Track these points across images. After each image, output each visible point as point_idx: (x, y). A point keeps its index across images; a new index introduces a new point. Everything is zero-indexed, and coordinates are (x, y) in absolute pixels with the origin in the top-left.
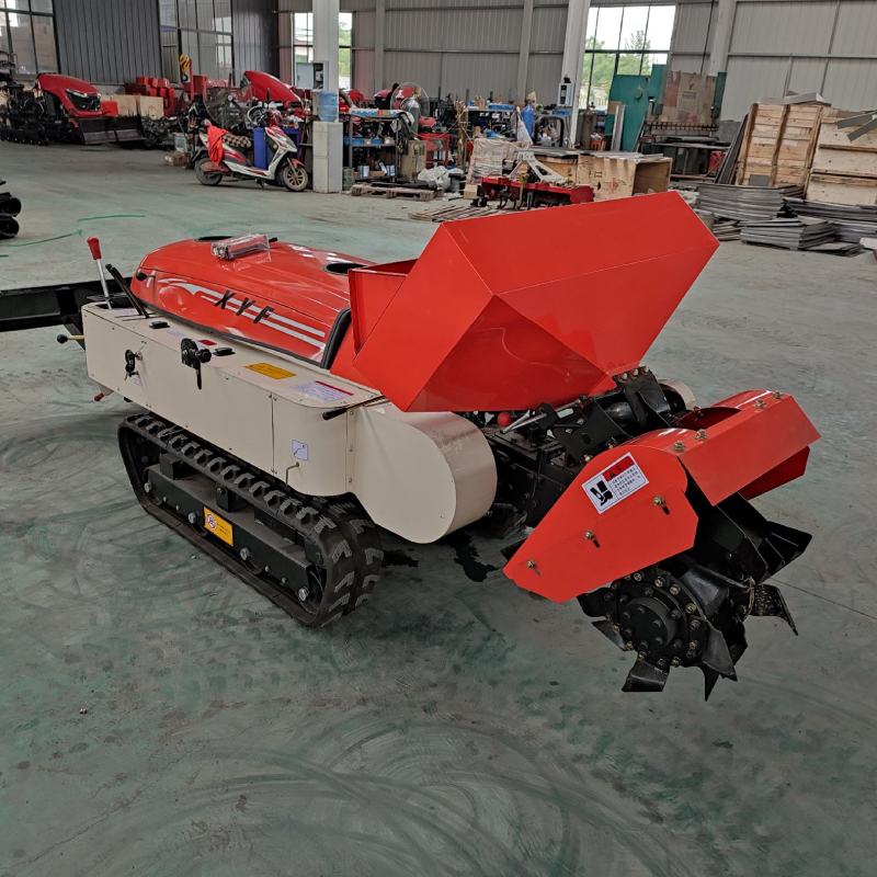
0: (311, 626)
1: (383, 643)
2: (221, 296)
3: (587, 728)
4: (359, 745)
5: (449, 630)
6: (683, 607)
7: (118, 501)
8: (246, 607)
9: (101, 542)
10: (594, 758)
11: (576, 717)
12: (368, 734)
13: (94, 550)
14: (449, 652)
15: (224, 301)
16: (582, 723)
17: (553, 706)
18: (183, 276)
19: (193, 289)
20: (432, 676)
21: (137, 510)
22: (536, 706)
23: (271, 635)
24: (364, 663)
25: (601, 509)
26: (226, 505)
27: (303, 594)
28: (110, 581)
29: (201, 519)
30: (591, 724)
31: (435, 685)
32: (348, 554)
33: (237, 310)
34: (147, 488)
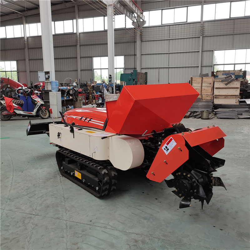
2: (81, 118)
6: (192, 180)
15: (81, 119)
18: (72, 115)
19: (74, 117)
25: (167, 153)
26: (80, 169)
27: (97, 188)
29: (74, 174)
33: (84, 120)
34: (62, 168)
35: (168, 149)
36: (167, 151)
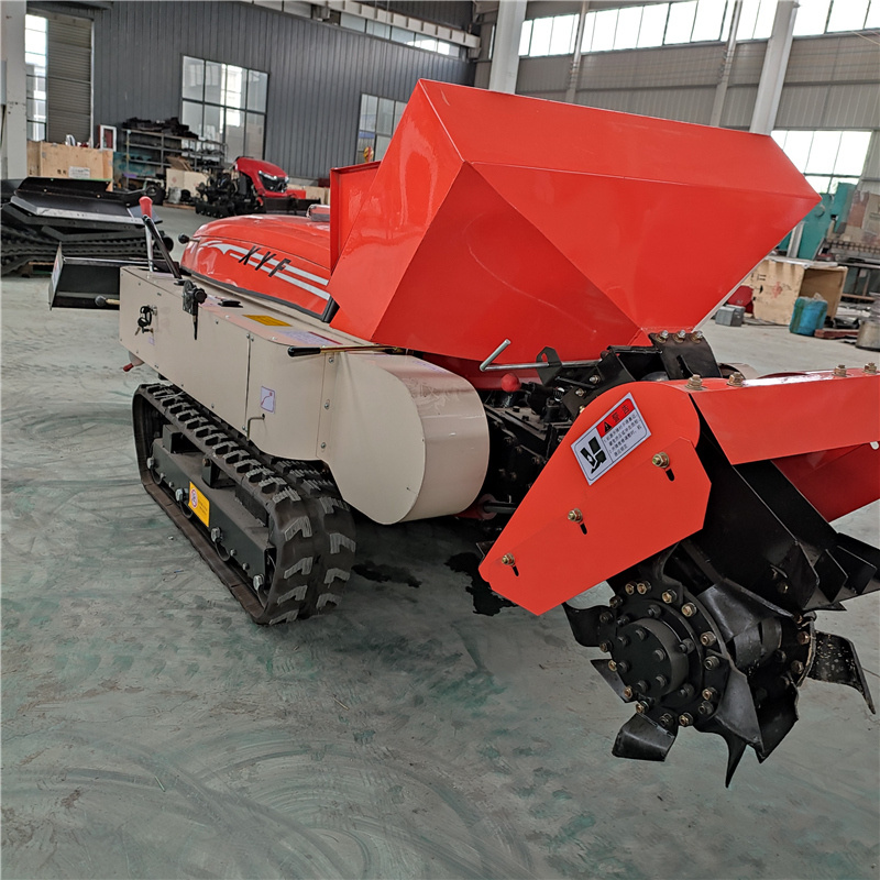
0: (262, 624)
1: (340, 656)
2: (246, 252)
3: (562, 801)
4: (252, 762)
5: (428, 657)
8: (200, 594)
9: (82, 510)
10: (559, 840)
11: (552, 785)
12: (271, 752)
13: (72, 516)
14: (418, 681)
16: (556, 794)
17: (526, 766)
20: (383, 703)
22: (501, 762)
23: (213, 626)
24: (305, 674)
25: (591, 477)
26: (209, 480)
27: (257, 582)
28: (70, 545)
29: (186, 497)
30: (569, 797)
31: (381, 713)
33: (256, 265)
34: (150, 463)
35: (601, 457)
36: (593, 463)
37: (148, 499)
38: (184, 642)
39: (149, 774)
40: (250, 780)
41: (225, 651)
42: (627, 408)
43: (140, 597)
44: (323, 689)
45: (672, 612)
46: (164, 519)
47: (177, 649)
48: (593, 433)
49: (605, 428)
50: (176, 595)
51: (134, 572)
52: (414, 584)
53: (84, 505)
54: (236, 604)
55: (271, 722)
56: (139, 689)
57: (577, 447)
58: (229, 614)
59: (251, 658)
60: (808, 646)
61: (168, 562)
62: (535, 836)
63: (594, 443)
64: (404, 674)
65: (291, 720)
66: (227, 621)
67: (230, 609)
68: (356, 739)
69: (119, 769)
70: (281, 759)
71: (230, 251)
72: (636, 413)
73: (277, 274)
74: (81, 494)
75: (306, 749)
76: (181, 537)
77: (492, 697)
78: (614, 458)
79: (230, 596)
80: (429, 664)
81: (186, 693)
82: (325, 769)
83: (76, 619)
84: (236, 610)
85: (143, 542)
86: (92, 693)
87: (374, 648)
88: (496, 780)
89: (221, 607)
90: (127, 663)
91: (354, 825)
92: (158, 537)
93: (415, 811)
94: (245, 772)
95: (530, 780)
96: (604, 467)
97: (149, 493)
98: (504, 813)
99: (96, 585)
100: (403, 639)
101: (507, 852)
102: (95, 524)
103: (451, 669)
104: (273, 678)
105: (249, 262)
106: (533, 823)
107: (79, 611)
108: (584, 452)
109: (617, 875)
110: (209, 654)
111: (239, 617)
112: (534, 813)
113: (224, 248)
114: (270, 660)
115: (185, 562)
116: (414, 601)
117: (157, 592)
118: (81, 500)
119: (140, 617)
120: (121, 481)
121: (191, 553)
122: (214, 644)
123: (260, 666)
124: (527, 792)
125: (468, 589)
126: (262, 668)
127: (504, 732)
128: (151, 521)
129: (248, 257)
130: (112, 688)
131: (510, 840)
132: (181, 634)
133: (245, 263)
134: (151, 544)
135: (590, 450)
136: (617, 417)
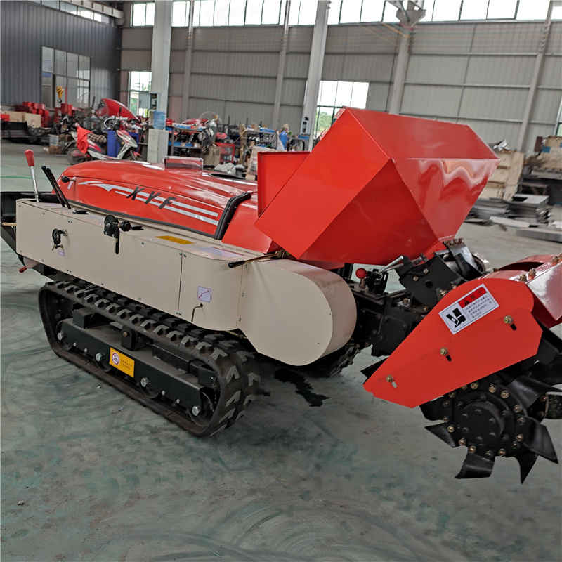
0: (200, 436)
1: (258, 448)
3: (427, 510)
4: (257, 526)
5: (305, 440)
6: (512, 408)
7: (34, 348)
8: (146, 423)
9: (22, 376)
10: (438, 532)
11: (416, 502)
12: (262, 517)
13: (18, 381)
14: (310, 454)
16: (422, 505)
17: (397, 492)
18: (99, 179)
20: (302, 473)
21: (50, 354)
22: (384, 493)
23: (170, 443)
24: (247, 463)
25: (454, 329)
26: (130, 346)
27: (196, 410)
28: (33, 403)
29: (106, 358)
30: (429, 506)
31: (304, 479)
32: (237, 377)
33: (145, 200)
34: (60, 336)
35: (463, 319)
36: (456, 322)
37: (62, 362)
38: (160, 457)
39: (204, 549)
40: (264, 538)
41: (190, 458)
42: (481, 292)
43: (109, 432)
44: (263, 471)
45: (494, 397)
46: (84, 374)
47: (159, 463)
48: (456, 305)
49: (464, 303)
50: (131, 426)
51: (92, 415)
52: (267, 394)
53: (21, 372)
54: (173, 426)
55: (250, 499)
56: (155, 496)
57: (443, 314)
58: (174, 434)
59: (208, 460)
60: (545, 402)
61: (109, 404)
62: (428, 532)
63: (457, 312)
64: (300, 452)
65: (260, 495)
66: (175, 438)
67: (172, 430)
68: (302, 498)
69: (183, 550)
70: (271, 521)
71: (114, 190)
72: (488, 295)
73: (166, 207)
74: (12, 364)
75: (280, 512)
76: (105, 386)
77: (353, 456)
78: (472, 319)
79: (166, 421)
80: (308, 443)
81: (186, 492)
82: (299, 521)
83: (78, 455)
84: (176, 430)
85: (82, 393)
86: (128, 504)
87: (273, 439)
88: (389, 506)
89: (166, 429)
90: (135, 480)
91: (337, 550)
92: (90, 388)
93: (362, 534)
94: (256, 533)
95: (404, 501)
96: (464, 325)
97: (60, 356)
98: (405, 524)
99: (74, 429)
100: (285, 431)
101: (420, 544)
102: (39, 386)
103: (321, 444)
104: (230, 471)
105: (137, 198)
106: (421, 526)
107: (76, 449)
108: (449, 317)
109: (477, 543)
110: (181, 463)
111: (182, 435)
112: (419, 519)
113: (108, 187)
114: (220, 459)
115: (121, 403)
116: (274, 405)
117: (117, 427)
118: (16, 369)
119: (120, 447)
120: (33, 351)
121: (119, 397)
122: (180, 455)
123: (217, 464)
124: (408, 508)
125: (298, 392)
126: (218, 465)
127: (374, 476)
128: (77, 378)
129: (134, 195)
130: (139, 498)
131: (418, 538)
132: (154, 453)
133: (134, 198)
134: (88, 394)
135: (453, 315)
136: (473, 297)
